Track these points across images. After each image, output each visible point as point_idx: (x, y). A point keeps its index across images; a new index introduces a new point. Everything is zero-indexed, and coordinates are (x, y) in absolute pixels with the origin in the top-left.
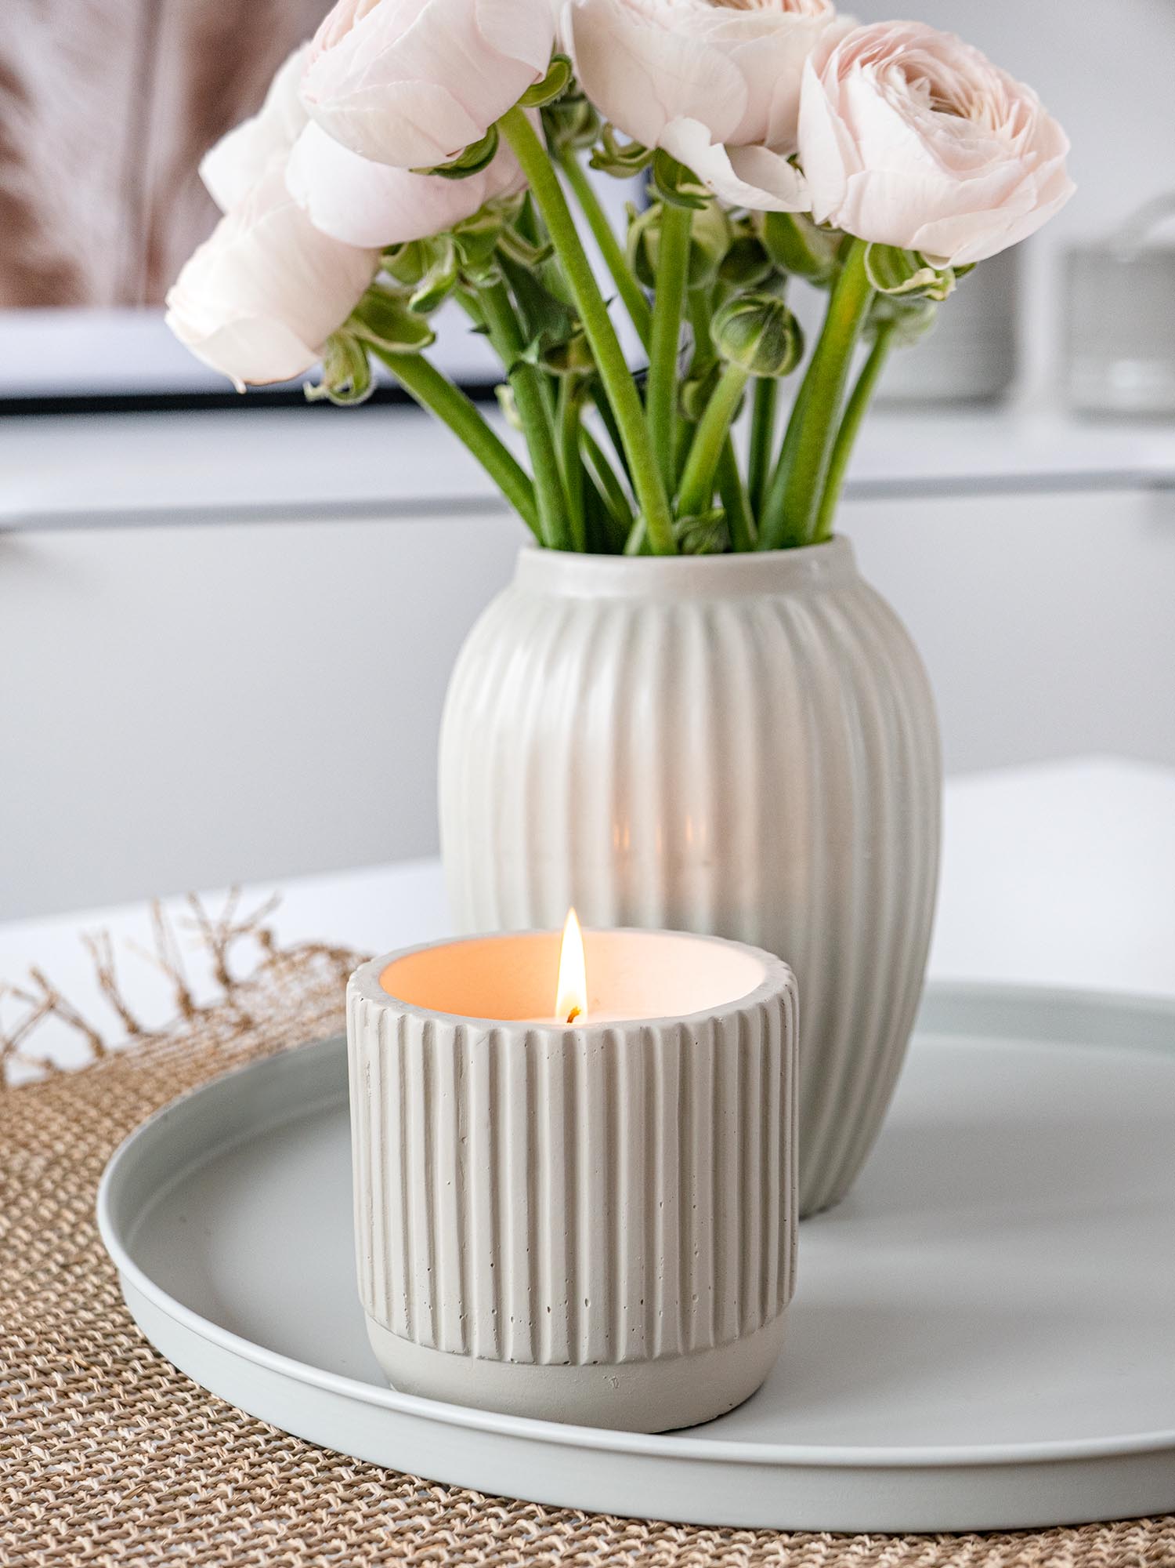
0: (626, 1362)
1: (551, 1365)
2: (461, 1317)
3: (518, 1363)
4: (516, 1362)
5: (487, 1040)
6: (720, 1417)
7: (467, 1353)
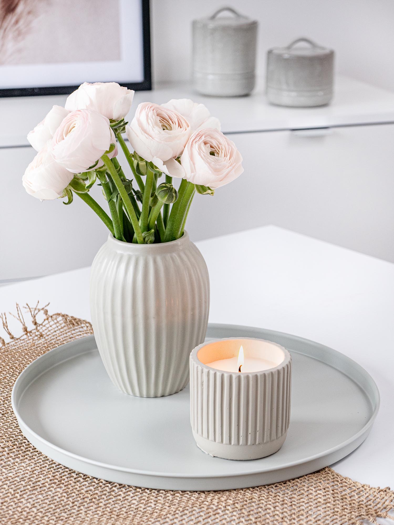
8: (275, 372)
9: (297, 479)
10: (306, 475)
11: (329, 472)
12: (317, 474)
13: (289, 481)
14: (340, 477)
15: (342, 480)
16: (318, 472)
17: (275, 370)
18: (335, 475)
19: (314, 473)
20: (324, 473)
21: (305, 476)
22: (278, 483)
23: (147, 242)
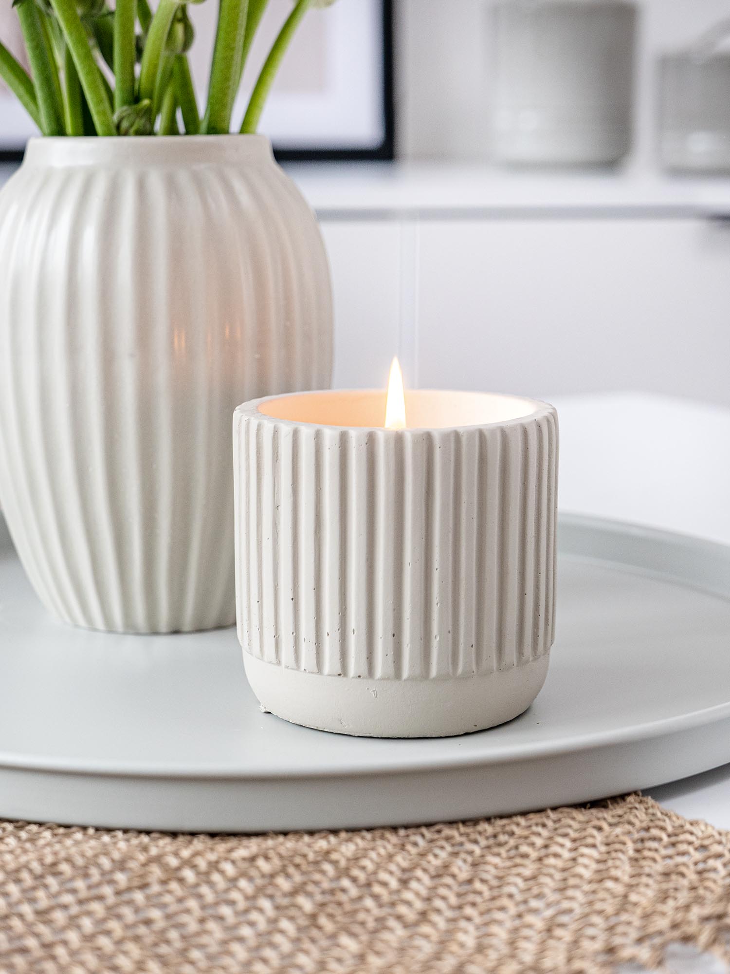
0: (383, 679)
1: (329, 675)
2: (274, 636)
3: (309, 672)
4: (307, 671)
5: (291, 435)
6: (467, 734)
7: (279, 663)
8: (492, 431)
17: (493, 426)
18: (659, 814)
23: (126, 134)
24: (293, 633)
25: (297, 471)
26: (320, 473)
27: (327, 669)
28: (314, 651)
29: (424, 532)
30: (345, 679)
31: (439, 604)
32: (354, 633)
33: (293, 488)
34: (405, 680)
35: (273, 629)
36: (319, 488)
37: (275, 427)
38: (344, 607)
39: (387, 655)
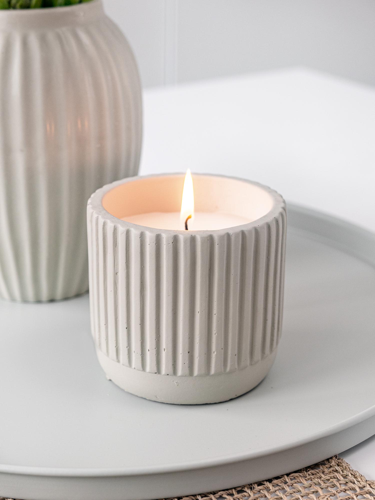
0: (182, 376)
1: (149, 373)
2: (116, 347)
3: (137, 370)
5: (125, 233)
6: (231, 400)
7: (119, 361)
8: (250, 231)
9: (268, 483)
10: (288, 475)
11: (337, 468)
12: (313, 471)
13: (250, 486)
14: (359, 479)
15: (364, 487)
16: (315, 466)
17: (250, 227)
18: (350, 475)
19: (307, 469)
20: (326, 471)
21: (286, 477)
22: (224, 490)
23: (14, 8)
24: (127, 347)
25: (129, 255)
26: (143, 258)
27: (148, 369)
28: (140, 359)
29: (207, 293)
30: (159, 375)
31: (216, 334)
32: (164, 351)
33: (126, 264)
34: (195, 377)
35: (114, 342)
36: (143, 267)
37: (114, 227)
38: (159, 336)
39: (185, 363)
